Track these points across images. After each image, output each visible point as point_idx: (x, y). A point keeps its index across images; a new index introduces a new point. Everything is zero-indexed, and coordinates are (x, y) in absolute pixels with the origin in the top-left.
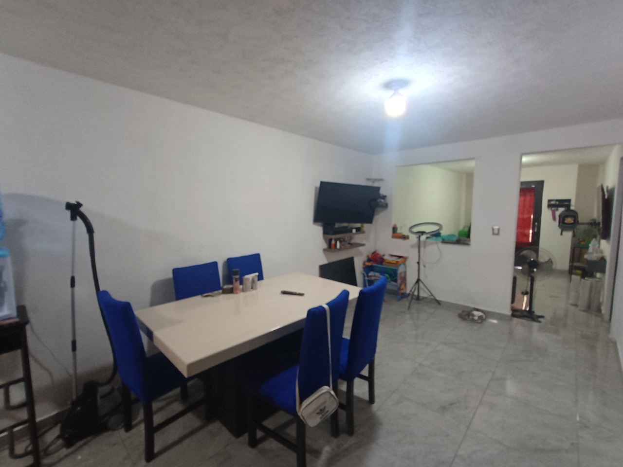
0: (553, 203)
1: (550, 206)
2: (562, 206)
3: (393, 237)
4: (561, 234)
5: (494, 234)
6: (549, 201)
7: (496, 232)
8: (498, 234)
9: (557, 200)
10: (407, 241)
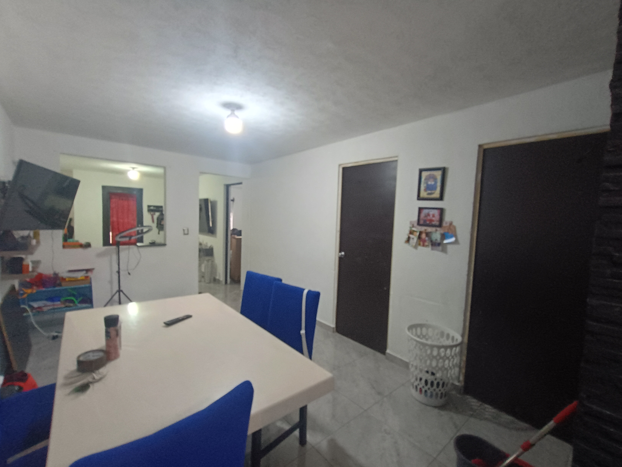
0: (152, 208)
1: (150, 210)
2: (158, 211)
3: (64, 247)
4: (159, 233)
5: (185, 234)
6: (149, 206)
7: (186, 232)
8: (188, 234)
9: (154, 206)
10: (89, 249)
